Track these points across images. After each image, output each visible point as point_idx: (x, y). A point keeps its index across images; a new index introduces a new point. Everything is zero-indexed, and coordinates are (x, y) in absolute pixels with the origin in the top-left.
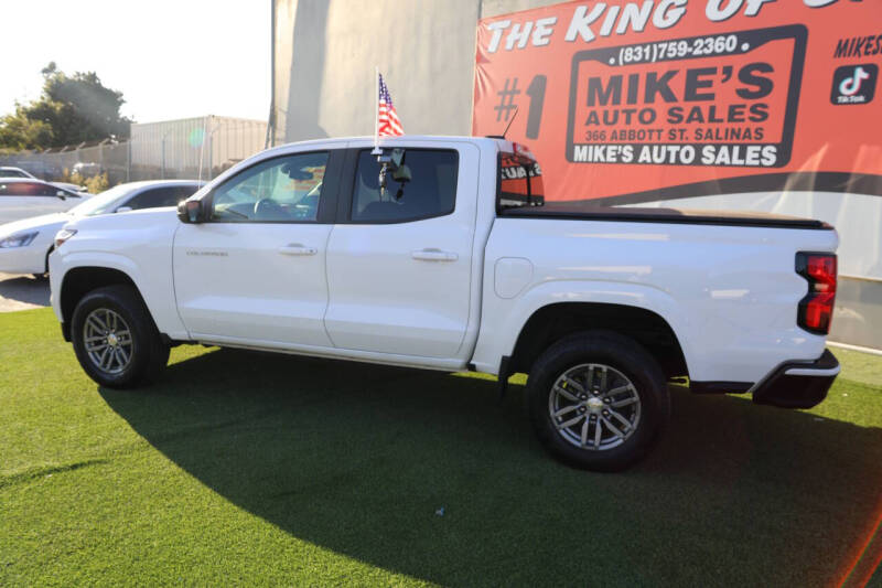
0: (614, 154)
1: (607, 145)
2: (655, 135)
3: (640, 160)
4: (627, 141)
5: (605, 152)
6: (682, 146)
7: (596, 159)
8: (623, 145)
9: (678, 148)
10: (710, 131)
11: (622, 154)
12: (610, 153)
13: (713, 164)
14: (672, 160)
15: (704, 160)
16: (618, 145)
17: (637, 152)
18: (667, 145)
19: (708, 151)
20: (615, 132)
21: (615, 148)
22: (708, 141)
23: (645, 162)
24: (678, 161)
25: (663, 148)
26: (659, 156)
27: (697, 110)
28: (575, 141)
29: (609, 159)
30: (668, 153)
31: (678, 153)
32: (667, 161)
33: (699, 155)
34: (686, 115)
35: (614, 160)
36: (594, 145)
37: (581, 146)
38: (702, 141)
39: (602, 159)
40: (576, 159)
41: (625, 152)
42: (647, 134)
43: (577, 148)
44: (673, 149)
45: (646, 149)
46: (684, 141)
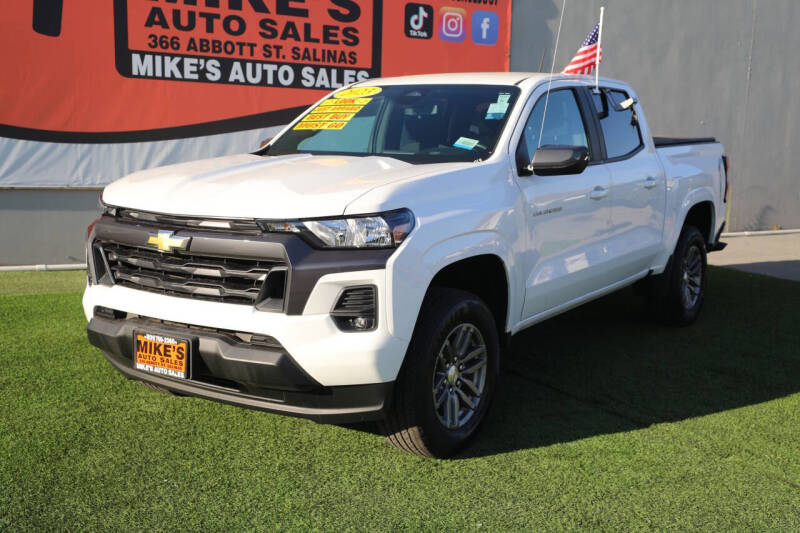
0: (194, 69)
1: (183, 56)
2: (246, 49)
3: (232, 78)
4: (210, 54)
5: (180, 66)
6: (280, 65)
7: (168, 74)
8: (207, 59)
9: (275, 67)
10: (306, 50)
11: (205, 70)
12: (188, 68)
13: (314, 87)
14: (270, 80)
15: (304, 82)
16: (199, 57)
17: (226, 68)
18: (263, 62)
19: (306, 72)
20: (192, 40)
21: (195, 61)
22: (306, 61)
23: (237, 82)
24: (277, 83)
25: (259, 66)
26: (254, 75)
27: (290, 25)
28: (131, 47)
29: (188, 75)
30: (265, 73)
31: (275, 73)
32: (264, 82)
33: (298, 77)
34: (280, 29)
35: (196, 77)
36: (163, 55)
37: (142, 55)
38: (300, 61)
39: (178, 75)
40: (135, 72)
41: (209, 67)
42: (237, 48)
43: (136, 58)
44: (270, 68)
45: (237, 66)
46: (281, 60)
